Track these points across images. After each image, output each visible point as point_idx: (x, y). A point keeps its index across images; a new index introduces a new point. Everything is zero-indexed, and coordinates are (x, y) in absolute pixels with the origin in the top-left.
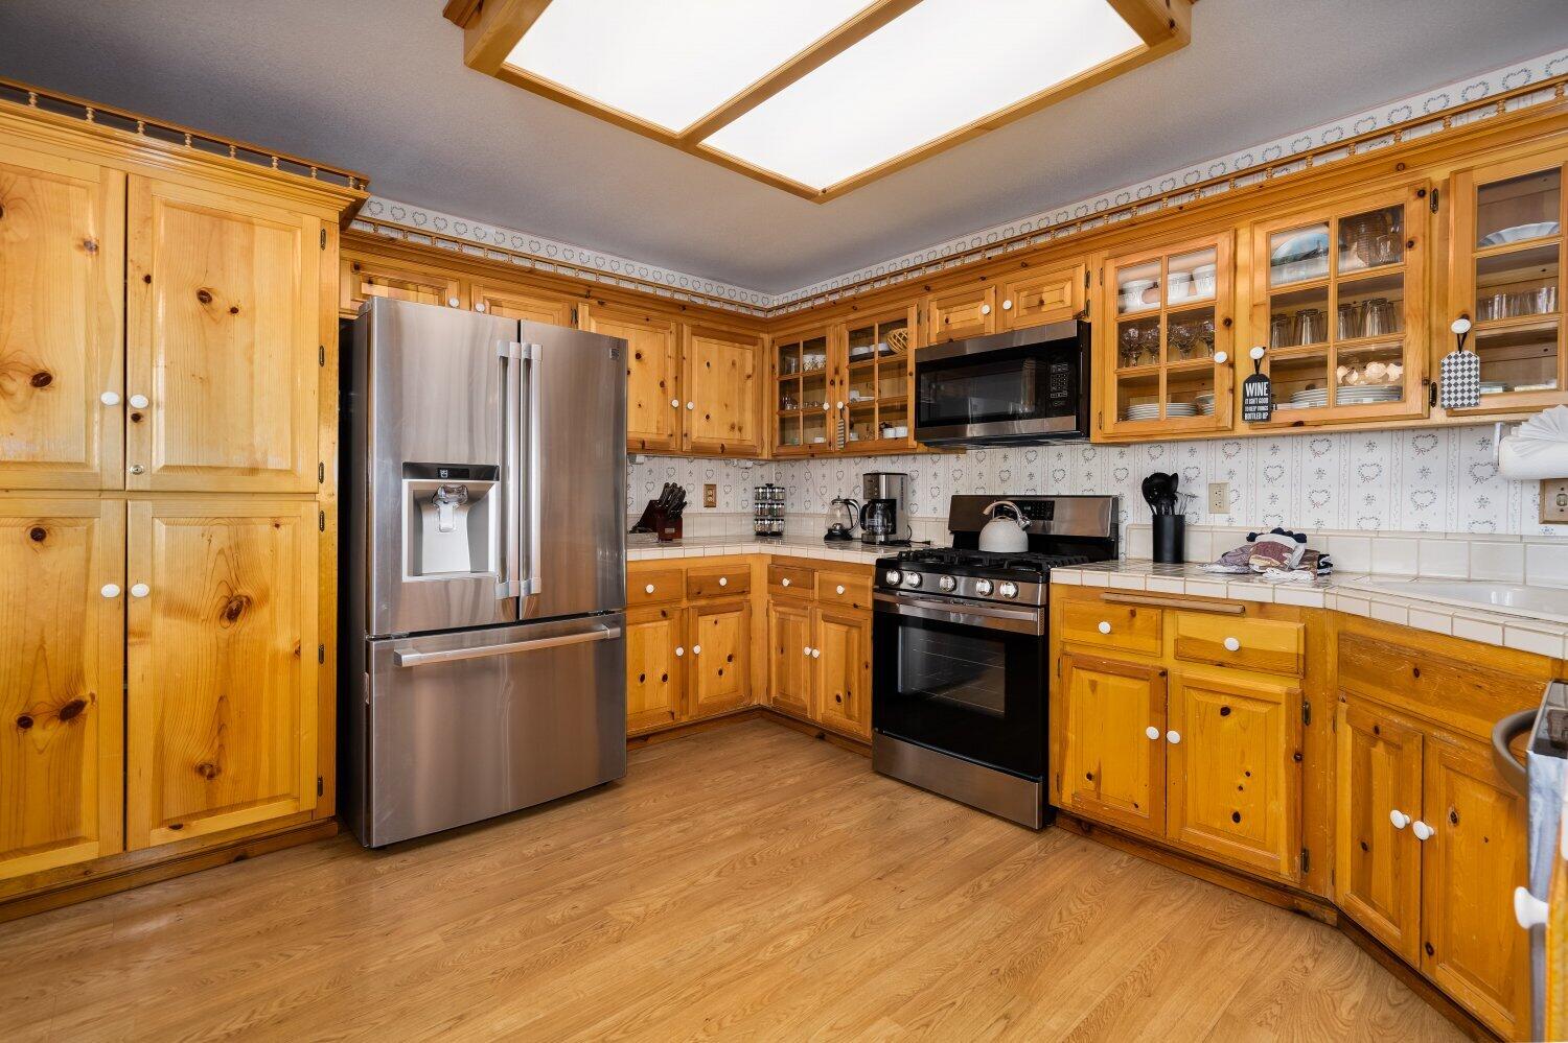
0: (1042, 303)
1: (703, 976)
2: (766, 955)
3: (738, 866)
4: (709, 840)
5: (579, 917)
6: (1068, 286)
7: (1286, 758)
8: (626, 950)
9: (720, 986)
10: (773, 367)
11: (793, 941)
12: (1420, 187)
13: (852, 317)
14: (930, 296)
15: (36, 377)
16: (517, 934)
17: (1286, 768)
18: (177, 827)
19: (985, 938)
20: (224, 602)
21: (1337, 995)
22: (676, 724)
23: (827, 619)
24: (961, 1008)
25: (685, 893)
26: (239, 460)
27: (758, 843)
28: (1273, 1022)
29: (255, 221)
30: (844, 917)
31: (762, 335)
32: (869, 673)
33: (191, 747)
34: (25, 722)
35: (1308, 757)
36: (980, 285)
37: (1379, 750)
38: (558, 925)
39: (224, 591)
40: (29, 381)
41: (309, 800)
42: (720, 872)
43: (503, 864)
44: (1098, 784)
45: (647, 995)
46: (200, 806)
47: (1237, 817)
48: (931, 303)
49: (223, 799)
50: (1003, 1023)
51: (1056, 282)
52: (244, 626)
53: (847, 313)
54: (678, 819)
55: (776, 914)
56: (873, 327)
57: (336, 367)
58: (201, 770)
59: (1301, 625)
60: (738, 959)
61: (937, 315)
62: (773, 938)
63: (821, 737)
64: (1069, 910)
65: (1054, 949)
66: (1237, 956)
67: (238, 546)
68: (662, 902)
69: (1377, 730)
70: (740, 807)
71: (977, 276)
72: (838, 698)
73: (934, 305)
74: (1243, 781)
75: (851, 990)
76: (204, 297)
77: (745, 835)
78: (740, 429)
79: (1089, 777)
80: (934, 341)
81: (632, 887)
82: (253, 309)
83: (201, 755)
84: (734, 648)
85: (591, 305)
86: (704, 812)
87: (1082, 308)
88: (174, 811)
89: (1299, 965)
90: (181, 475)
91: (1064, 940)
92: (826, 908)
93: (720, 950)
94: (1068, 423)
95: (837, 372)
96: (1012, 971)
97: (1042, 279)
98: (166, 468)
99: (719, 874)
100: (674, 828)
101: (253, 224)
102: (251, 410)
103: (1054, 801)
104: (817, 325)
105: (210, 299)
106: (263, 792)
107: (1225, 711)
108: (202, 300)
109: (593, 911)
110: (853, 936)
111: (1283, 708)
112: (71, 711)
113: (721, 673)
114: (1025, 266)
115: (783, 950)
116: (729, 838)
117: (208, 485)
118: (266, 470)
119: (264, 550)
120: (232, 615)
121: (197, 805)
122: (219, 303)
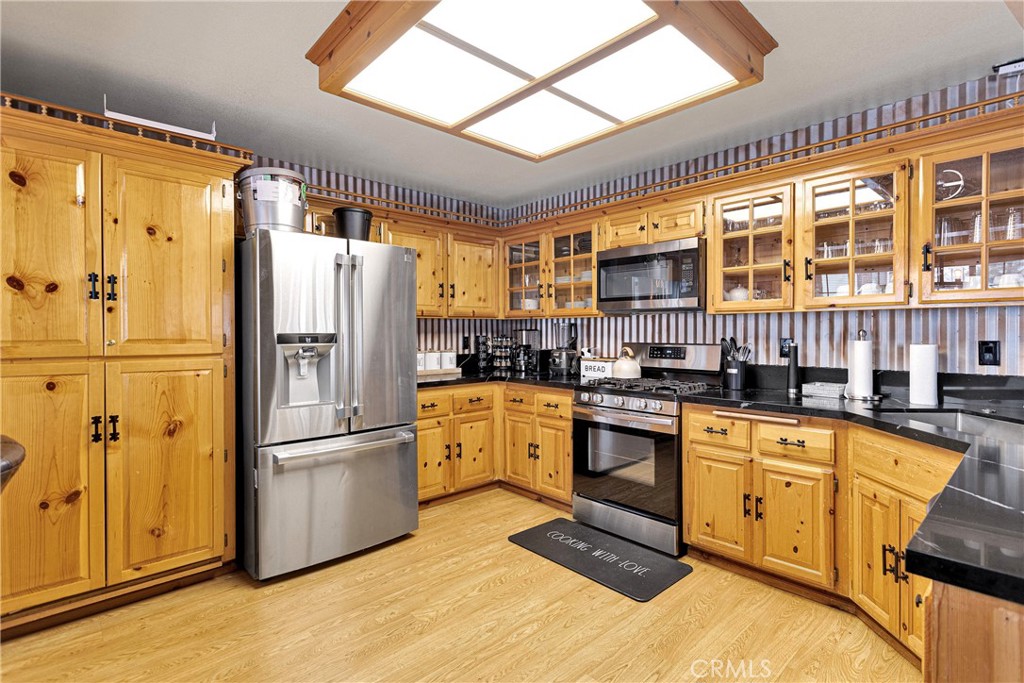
0: (676, 225)
1: (475, 653)
2: (512, 640)
3: (492, 585)
4: (472, 568)
5: (395, 619)
6: (693, 214)
7: (824, 512)
8: (427, 638)
9: (486, 659)
10: (505, 259)
11: (528, 630)
12: (902, 163)
13: (556, 228)
14: (606, 218)
15: (48, 286)
16: (359, 631)
17: (825, 518)
18: (138, 569)
19: (645, 626)
20: (166, 425)
21: (853, 655)
22: (447, 493)
23: (543, 426)
24: (631, 667)
25: (460, 603)
26: (170, 331)
27: (503, 570)
28: (815, 672)
29: (182, 181)
30: (558, 615)
31: (497, 239)
32: (570, 460)
33: (145, 517)
34: (44, 505)
35: (837, 512)
36: (638, 211)
37: (877, 508)
38: (383, 625)
39: (165, 418)
40: (44, 288)
41: (219, 551)
42: (481, 588)
43: (345, 586)
44: (713, 530)
45: (442, 665)
46: (153, 556)
47: (796, 549)
48: (606, 221)
49: (166, 550)
50: (656, 676)
51: (686, 212)
52: (180, 439)
53: (552, 227)
54: (452, 556)
55: (517, 614)
56: (569, 236)
57: (233, 272)
58: (153, 532)
59: (832, 432)
60: (495, 643)
61: (611, 231)
62: (516, 629)
63: (539, 500)
64: (695, 607)
65: (686, 632)
66: (796, 633)
67: (174, 390)
68: (446, 608)
69: (875, 496)
70: (491, 547)
71: (635, 206)
72: (550, 476)
73: (608, 223)
74: (799, 527)
75: (565, 659)
76: (151, 231)
77: (495, 565)
78: (484, 300)
79: (708, 525)
80: (609, 247)
81: (427, 600)
82: (181, 237)
83: (151, 523)
84: (483, 444)
85: (389, 223)
86: (468, 551)
87: (701, 229)
88: (135, 559)
89: (831, 638)
90: (138, 345)
91: (692, 626)
92: (547, 610)
93: (484, 637)
94: (693, 302)
95: (546, 264)
96: (661, 646)
97: (676, 210)
98: (129, 341)
99: (480, 590)
100: (450, 561)
101: (180, 183)
102: (181, 304)
103: (686, 540)
104: (534, 233)
105: (155, 233)
106: (191, 545)
107: (788, 484)
108: (150, 234)
109: (404, 615)
110: (565, 627)
111: (821, 483)
112: (73, 498)
113: (475, 460)
114: (666, 201)
115: (523, 637)
116: (485, 567)
117: (156, 349)
118: (191, 340)
119: (190, 391)
120: (171, 433)
121: (150, 554)
122: (160, 234)
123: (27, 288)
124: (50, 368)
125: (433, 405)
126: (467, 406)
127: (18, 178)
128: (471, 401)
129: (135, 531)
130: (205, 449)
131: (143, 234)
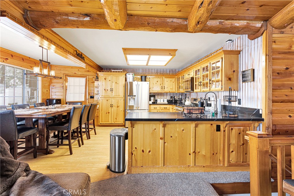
0: (191, 74)
6: (193, 72)
15: (107, 90)
18: (114, 123)
26: (118, 95)
31: (175, 77)
33: (115, 117)
34: (107, 113)
36: (188, 71)
39: (117, 105)
41: (123, 123)
58: (116, 119)
67: (118, 102)
76: (116, 83)
78: (172, 89)
83: (116, 117)
88: (114, 121)
97: (191, 71)
98: (114, 96)
101: (119, 77)
112: (109, 113)
114: (190, 69)
117: (116, 97)
118: (120, 96)
119: (120, 102)
120: (118, 107)
121: (116, 121)
122: (117, 83)
123: (105, 90)
124: (107, 99)
125: (156, 108)
126: (164, 109)
127: (105, 79)
128: (164, 108)
129: (114, 118)
130: (121, 110)
131: (115, 83)
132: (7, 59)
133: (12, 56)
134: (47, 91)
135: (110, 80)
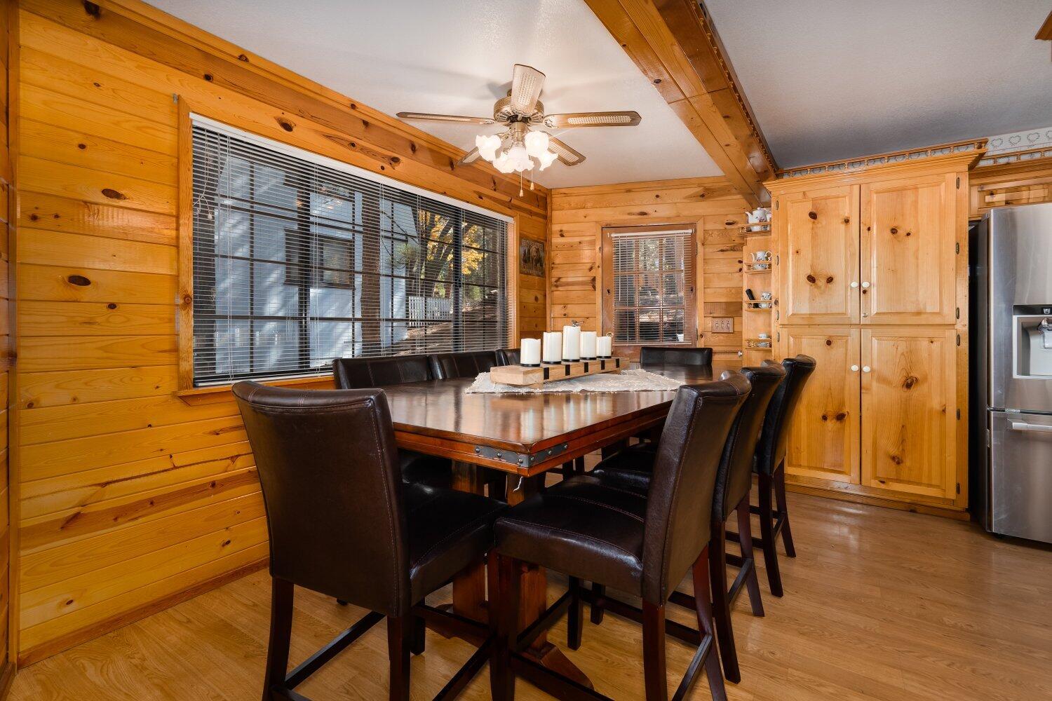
15: (828, 279)
18: (883, 482)
20: (904, 379)
26: (911, 308)
33: (889, 446)
34: (825, 418)
39: (905, 374)
40: (826, 281)
41: (951, 494)
49: (905, 477)
52: (915, 392)
57: (967, 253)
58: (893, 458)
67: (911, 352)
76: (894, 231)
82: (918, 231)
83: (894, 451)
88: (881, 475)
90: (884, 317)
98: (877, 314)
101: (918, 188)
105: (897, 231)
106: (925, 481)
108: (893, 233)
112: (840, 417)
118: (925, 313)
119: (925, 354)
120: (909, 386)
121: (893, 476)
122: (901, 232)
123: (817, 281)
124: (831, 332)
127: (813, 216)
129: (880, 454)
130: (940, 404)
131: (888, 234)
132: (396, 160)
133: (413, 148)
134: (536, 299)
135: (847, 221)
